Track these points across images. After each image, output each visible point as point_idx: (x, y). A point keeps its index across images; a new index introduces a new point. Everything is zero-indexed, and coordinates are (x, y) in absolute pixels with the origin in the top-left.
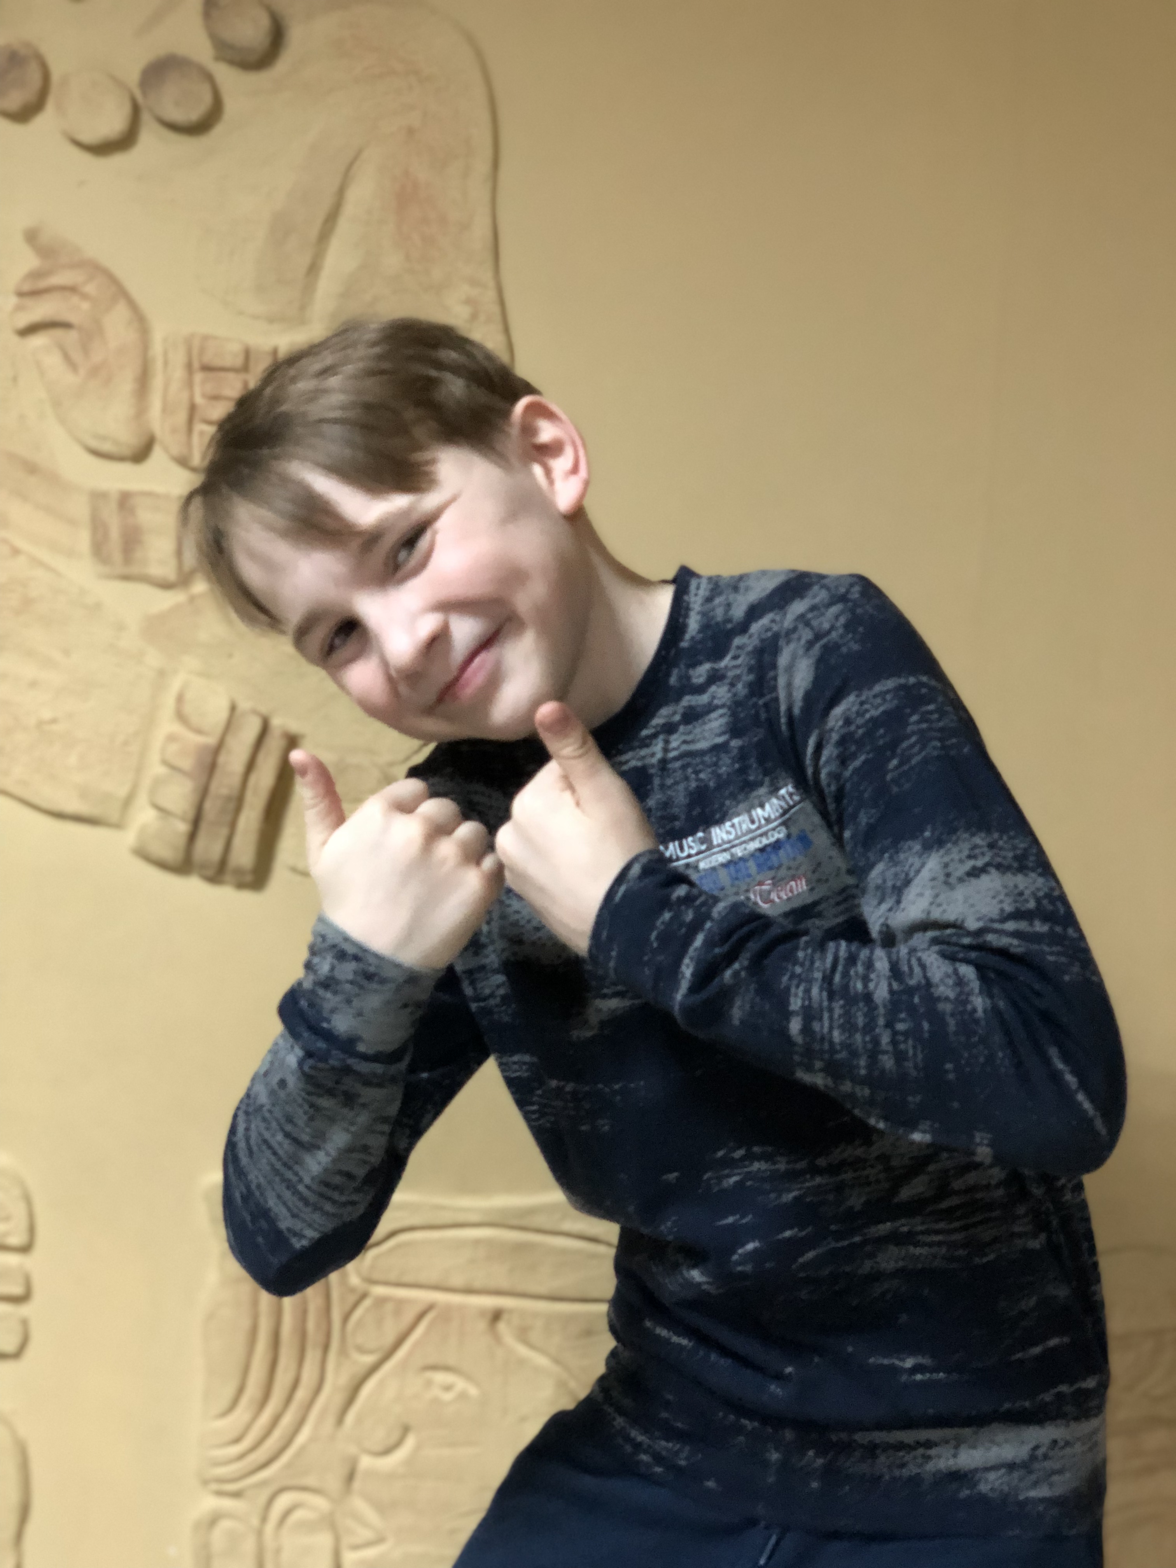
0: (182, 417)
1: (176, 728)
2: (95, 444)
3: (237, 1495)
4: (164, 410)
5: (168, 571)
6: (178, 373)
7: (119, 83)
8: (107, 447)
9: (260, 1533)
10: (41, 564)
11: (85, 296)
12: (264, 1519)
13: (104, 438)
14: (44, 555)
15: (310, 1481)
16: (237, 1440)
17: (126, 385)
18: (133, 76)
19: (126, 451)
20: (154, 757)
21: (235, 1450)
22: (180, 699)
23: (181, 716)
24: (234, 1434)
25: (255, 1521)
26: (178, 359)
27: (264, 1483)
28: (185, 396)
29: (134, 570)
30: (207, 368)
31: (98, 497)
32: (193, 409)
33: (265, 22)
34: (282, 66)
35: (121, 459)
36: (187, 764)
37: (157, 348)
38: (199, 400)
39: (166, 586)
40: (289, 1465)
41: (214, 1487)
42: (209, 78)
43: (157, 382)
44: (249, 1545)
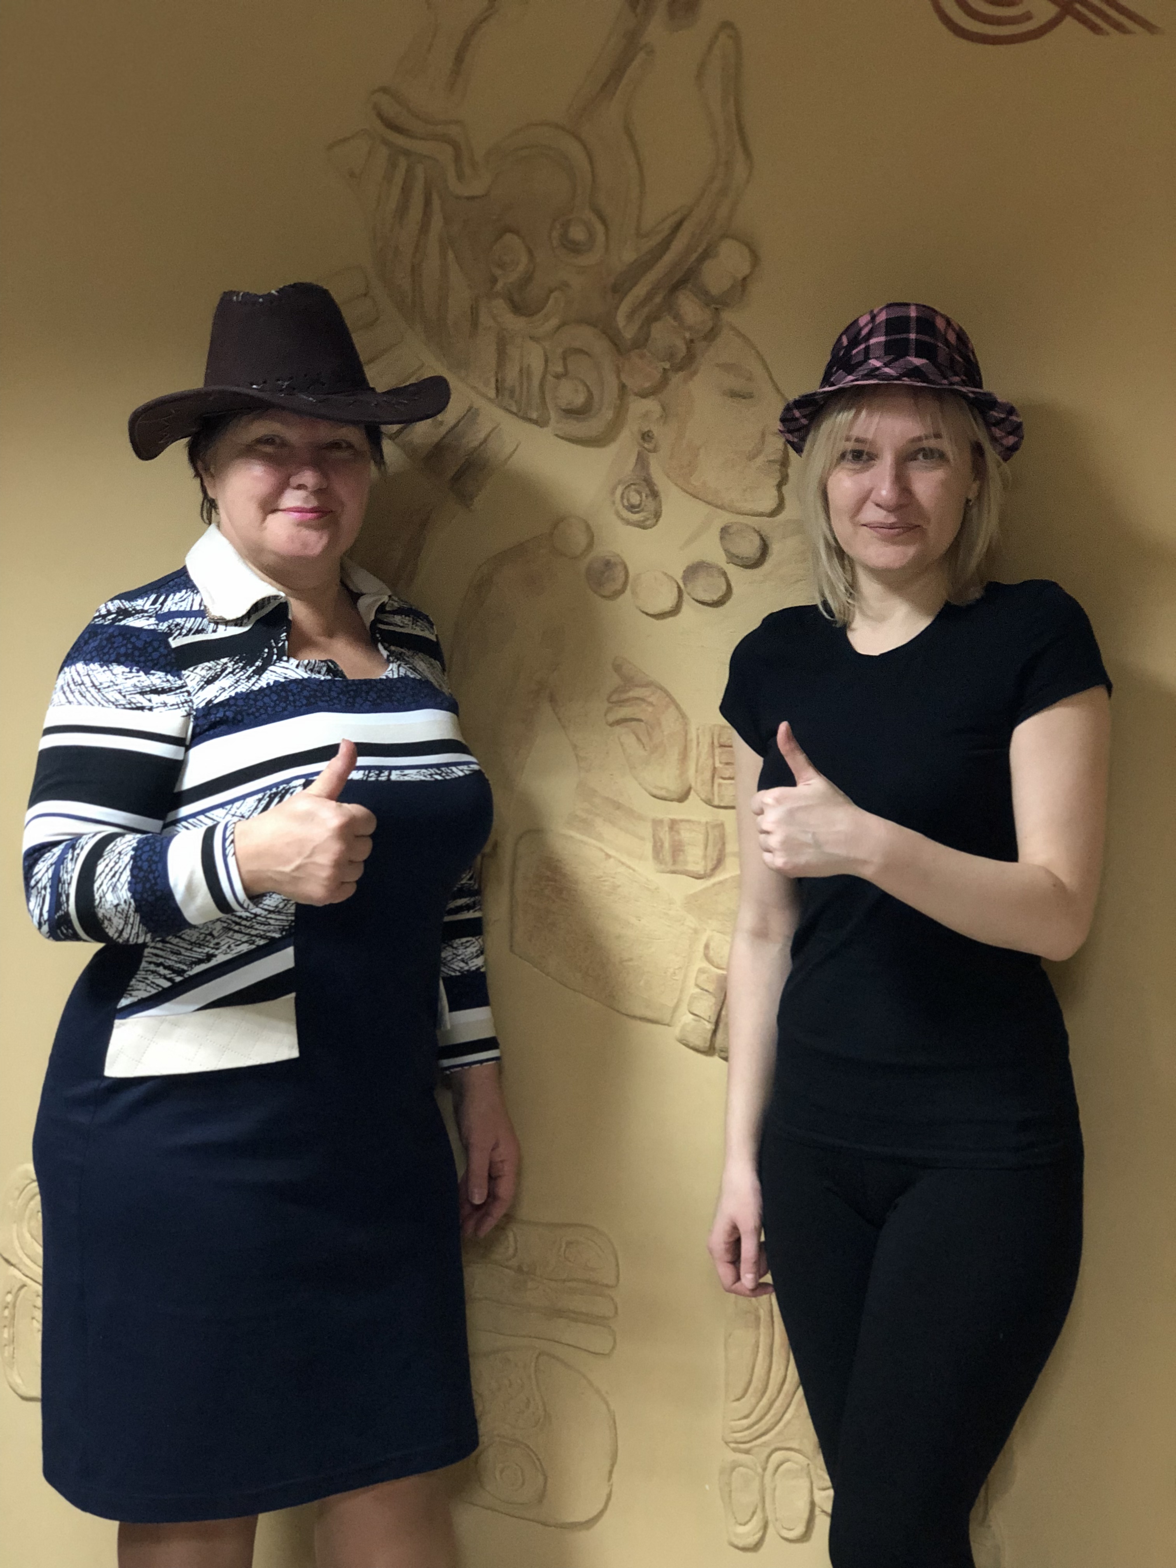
0: (708, 775)
1: (705, 964)
2: (655, 792)
3: (747, 1452)
4: (697, 771)
5: (699, 868)
6: (705, 748)
7: (671, 578)
8: (663, 793)
9: (763, 1477)
10: (623, 864)
11: (651, 704)
12: (764, 1469)
13: (662, 788)
14: (625, 859)
15: (795, 1445)
16: (746, 1417)
17: (674, 755)
18: (678, 575)
19: (675, 796)
20: (691, 982)
21: (746, 1422)
22: (707, 947)
23: (707, 957)
24: (746, 1412)
25: (760, 1470)
26: (705, 741)
27: (764, 1444)
28: (710, 762)
29: (678, 867)
30: (722, 746)
31: (657, 823)
32: (715, 769)
33: (757, 542)
34: (767, 566)
35: (672, 800)
36: (711, 987)
37: (693, 734)
38: (717, 765)
39: (699, 877)
40: (780, 1433)
41: (732, 1445)
42: (724, 574)
43: (693, 754)
44: (756, 1484)
